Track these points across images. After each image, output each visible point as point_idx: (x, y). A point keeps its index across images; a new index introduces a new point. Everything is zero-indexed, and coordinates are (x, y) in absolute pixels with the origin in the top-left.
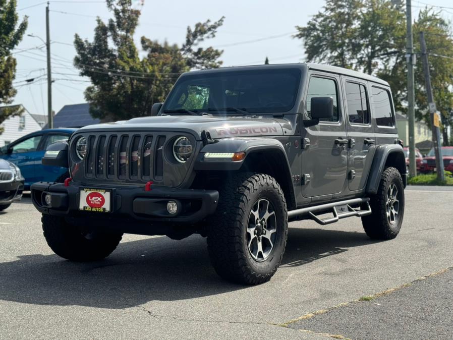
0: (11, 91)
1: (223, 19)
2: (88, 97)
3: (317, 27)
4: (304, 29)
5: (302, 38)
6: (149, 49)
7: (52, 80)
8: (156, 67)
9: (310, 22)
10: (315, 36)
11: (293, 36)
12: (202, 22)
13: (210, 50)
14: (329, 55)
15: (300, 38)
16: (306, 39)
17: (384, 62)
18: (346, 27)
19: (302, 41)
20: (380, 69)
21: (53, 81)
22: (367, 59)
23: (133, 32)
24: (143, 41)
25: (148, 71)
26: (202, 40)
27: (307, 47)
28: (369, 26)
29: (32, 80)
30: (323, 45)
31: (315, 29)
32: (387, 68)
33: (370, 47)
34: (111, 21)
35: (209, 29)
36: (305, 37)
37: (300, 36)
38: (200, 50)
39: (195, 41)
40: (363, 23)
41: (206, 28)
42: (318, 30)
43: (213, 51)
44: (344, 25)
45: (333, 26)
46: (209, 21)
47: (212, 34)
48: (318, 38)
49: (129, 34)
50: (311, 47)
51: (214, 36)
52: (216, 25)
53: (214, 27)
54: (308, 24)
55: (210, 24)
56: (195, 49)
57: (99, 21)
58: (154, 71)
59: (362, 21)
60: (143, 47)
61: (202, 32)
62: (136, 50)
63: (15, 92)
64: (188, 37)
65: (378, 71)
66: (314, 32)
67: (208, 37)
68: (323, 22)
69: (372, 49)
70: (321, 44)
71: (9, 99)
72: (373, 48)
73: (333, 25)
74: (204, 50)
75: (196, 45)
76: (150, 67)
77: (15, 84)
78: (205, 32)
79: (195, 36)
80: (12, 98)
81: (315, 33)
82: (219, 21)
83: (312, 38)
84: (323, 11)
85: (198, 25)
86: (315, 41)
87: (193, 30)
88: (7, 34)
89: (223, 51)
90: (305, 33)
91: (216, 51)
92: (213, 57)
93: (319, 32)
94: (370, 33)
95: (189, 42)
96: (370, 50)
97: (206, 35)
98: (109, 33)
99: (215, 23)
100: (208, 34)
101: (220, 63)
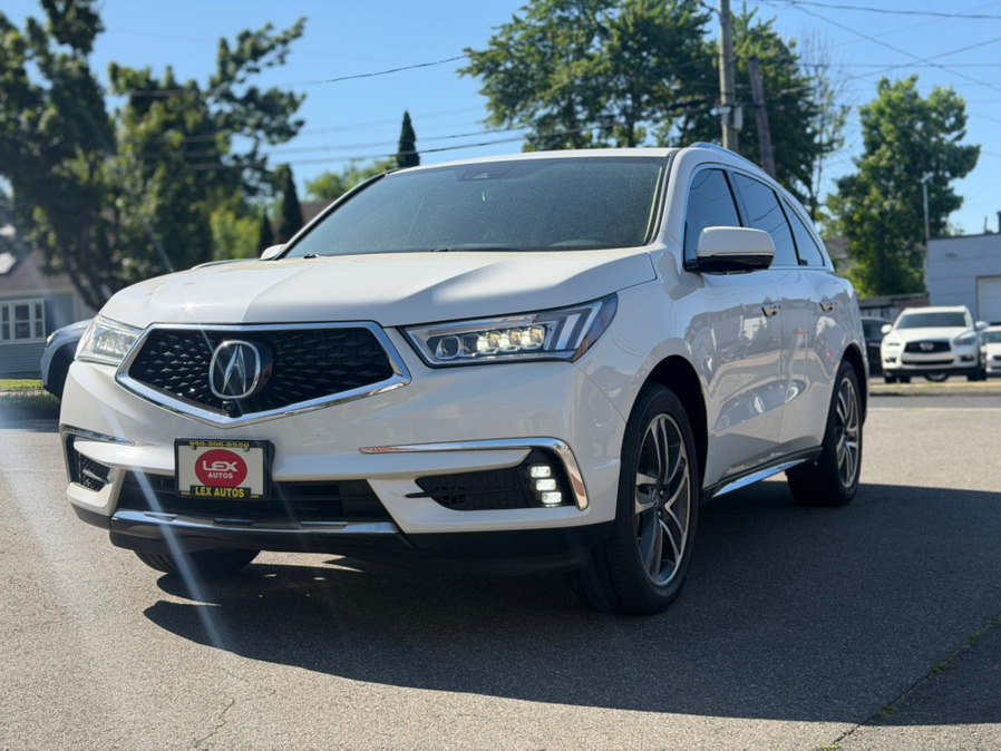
1: (304, 23)
4: (483, 56)
5: (482, 75)
9: (494, 38)
10: (506, 72)
11: (459, 71)
12: (254, 29)
13: (275, 94)
14: (541, 112)
15: (475, 74)
18: (576, 51)
22: (623, 119)
24: (115, 72)
26: (257, 70)
28: (625, 47)
30: (527, 90)
31: (507, 56)
33: (630, 96)
34: (32, 24)
35: (273, 46)
36: (486, 74)
37: (474, 71)
38: (252, 94)
39: (241, 74)
41: (264, 44)
42: (513, 57)
43: (281, 96)
44: (573, 47)
45: (546, 50)
46: (269, 27)
47: (280, 56)
48: (514, 75)
50: (502, 93)
51: (283, 63)
52: (288, 37)
53: (283, 41)
54: (492, 43)
55: (276, 33)
56: (239, 91)
60: (115, 86)
61: (257, 53)
62: (99, 92)
64: (223, 64)
66: (506, 61)
67: (270, 64)
68: (524, 41)
69: (632, 101)
72: (636, 99)
74: (262, 92)
75: (242, 81)
78: (263, 53)
79: (239, 61)
81: (510, 65)
82: (294, 29)
83: (502, 76)
84: (522, 15)
85: (244, 37)
86: (508, 81)
87: (234, 47)
89: (304, 97)
90: (485, 64)
91: (291, 95)
92: (283, 111)
93: (516, 62)
94: (626, 64)
95: (226, 77)
96: (628, 103)
97: (264, 60)
98: (30, 52)
99: (286, 33)
100: (270, 57)
101: (300, 124)
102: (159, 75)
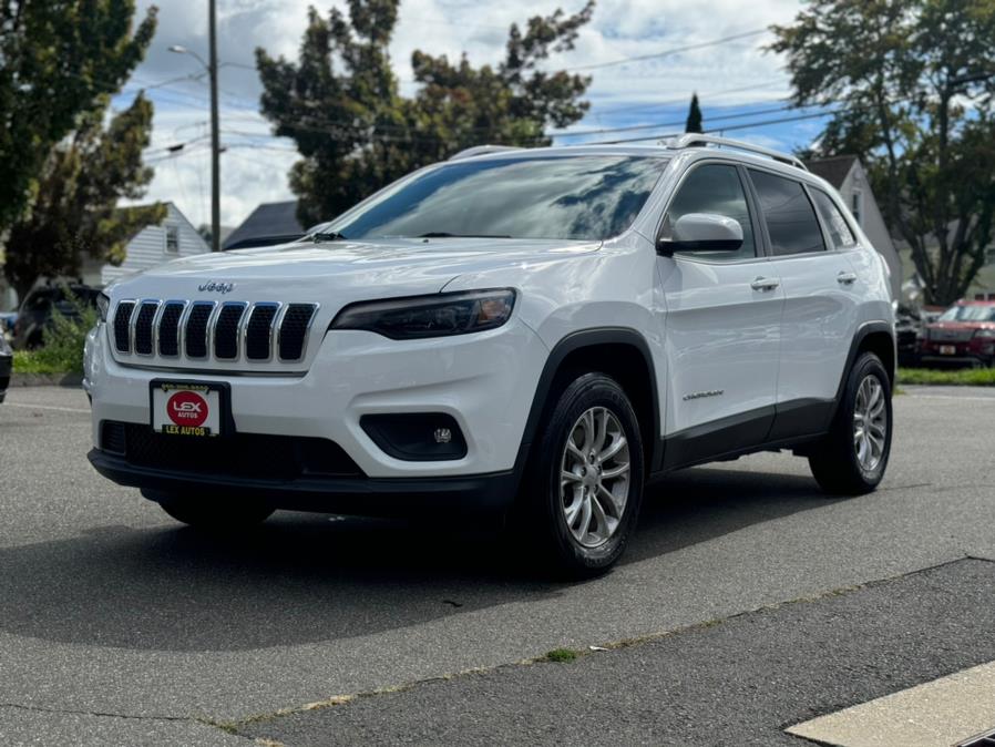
0: (140, 173)
1: (592, 8)
2: (296, 185)
3: (820, 26)
4: (790, 32)
5: (786, 53)
6: (430, 78)
7: (221, 147)
8: (437, 118)
9: (801, 13)
10: (813, 47)
11: (763, 48)
12: (544, 16)
13: (562, 77)
14: (847, 90)
15: (779, 51)
16: (793, 53)
17: (979, 105)
18: (888, 24)
19: (783, 59)
20: (971, 122)
21: (224, 150)
23: (386, 39)
24: (417, 59)
25: (420, 125)
26: (545, 55)
27: (796, 70)
28: (942, 19)
29: (179, 148)
30: (835, 65)
31: (814, 30)
32: (988, 119)
33: (945, 70)
34: (335, 14)
35: (561, 31)
36: (792, 49)
37: (779, 47)
38: (539, 77)
39: (530, 59)
40: (926, 15)
41: (553, 27)
42: (820, 32)
43: (567, 79)
44: (884, 19)
45: (857, 23)
46: (559, 12)
47: (568, 41)
48: (820, 50)
49: (377, 43)
50: (806, 70)
51: (571, 47)
52: (576, 21)
53: (572, 25)
54: (800, 18)
55: (566, 18)
56: (527, 75)
57: (313, 15)
58: (432, 126)
59: (925, 11)
60: (416, 73)
61: (545, 37)
62: (394, 79)
63: (149, 175)
64: (512, 49)
65: (966, 127)
66: (812, 37)
67: (559, 49)
68: (833, 16)
69: (948, 75)
70: (830, 64)
71: (137, 190)
72: (952, 73)
73: (858, 20)
74: (549, 77)
75: (531, 65)
76: (425, 116)
77: (146, 156)
78: (550, 37)
79: (528, 44)
80: (144, 188)
81: (816, 40)
82: (582, 13)
83: (808, 51)
85: (534, 22)
86: (813, 58)
87: (524, 31)
88: (110, 44)
89: (590, 79)
90: (791, 40)
91: (577, 78)
92: (569, 94)
93: (824, 37)
94: (942, 36)
95: (514, 62)
96: (944, 77)
97: (551, 46)
98: (332, 43)
99: (574, 17)
100: (558, 41)
101: (586, 106)
102: (454, 61)
